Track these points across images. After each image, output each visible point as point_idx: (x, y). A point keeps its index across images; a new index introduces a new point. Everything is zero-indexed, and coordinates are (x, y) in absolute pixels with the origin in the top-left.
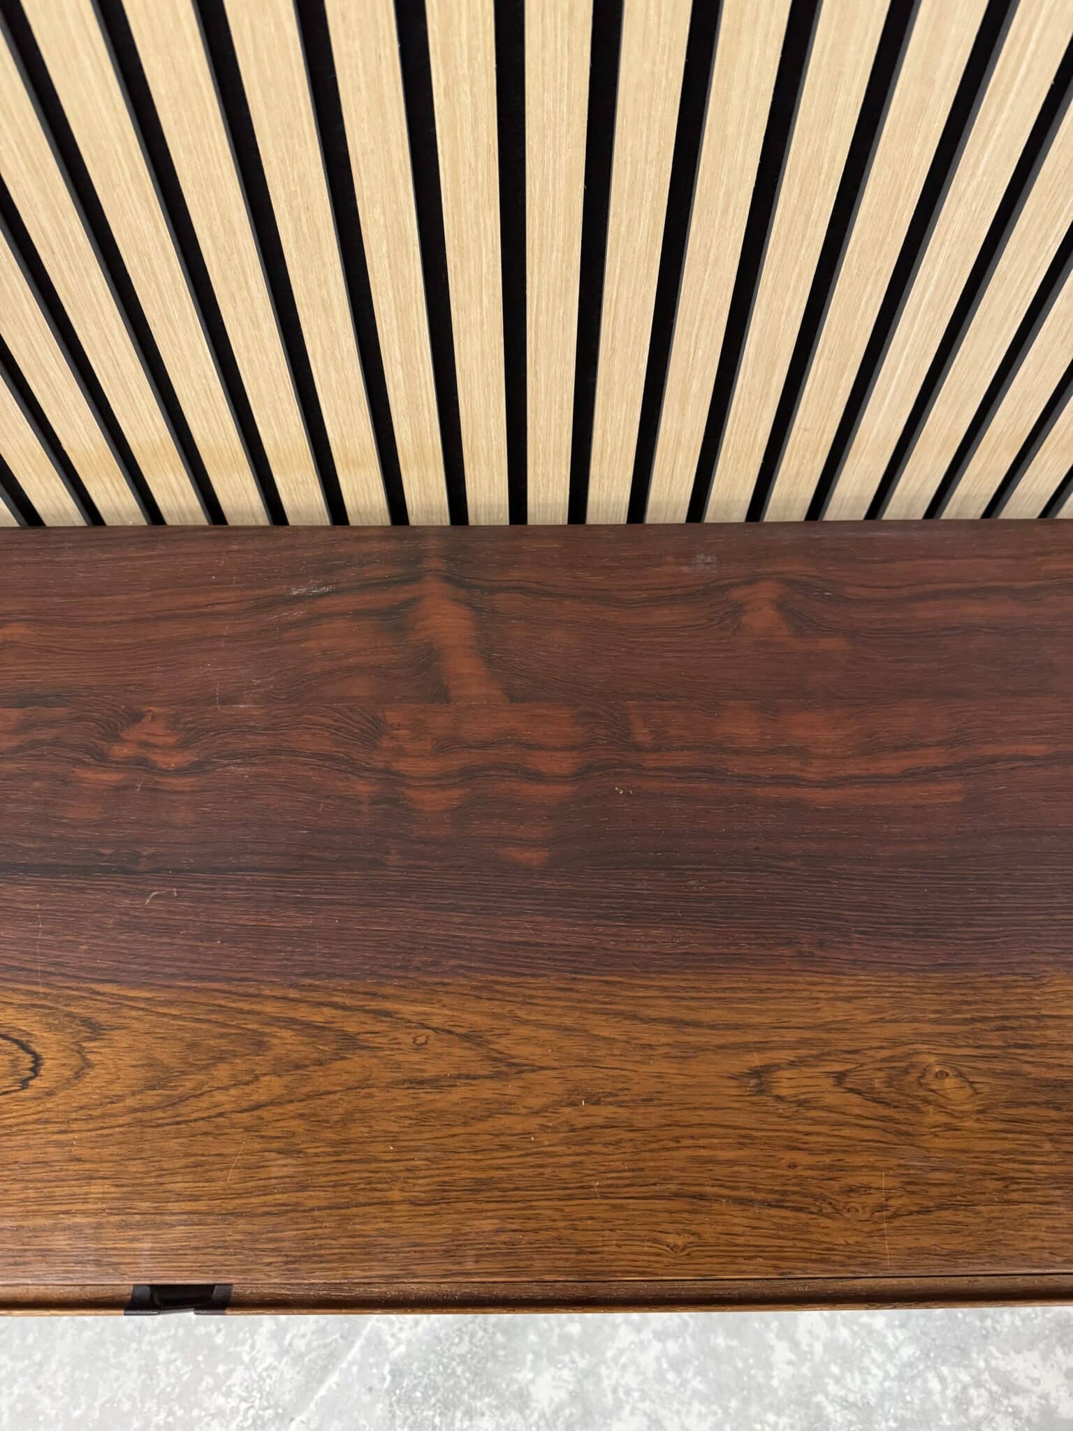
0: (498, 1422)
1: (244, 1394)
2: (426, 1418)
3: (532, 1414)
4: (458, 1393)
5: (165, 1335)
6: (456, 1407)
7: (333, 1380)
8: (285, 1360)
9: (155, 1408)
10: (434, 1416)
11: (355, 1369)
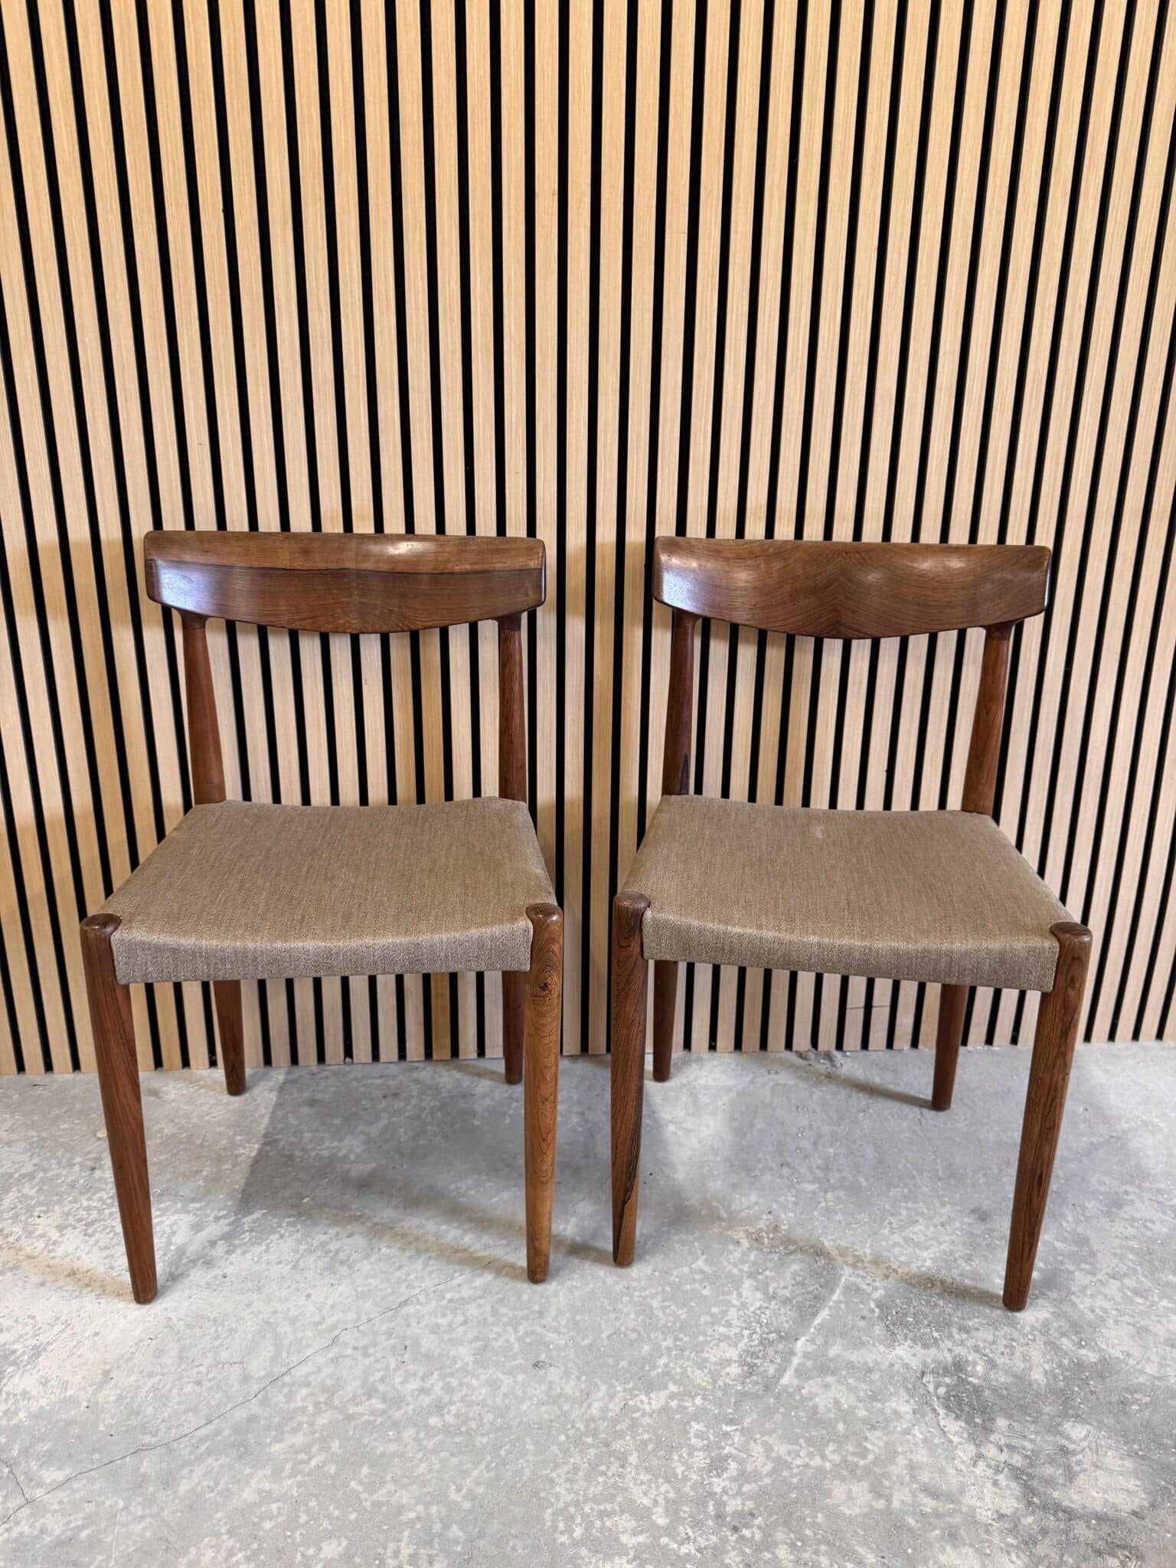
0: (994, 1334)
1: (743, 1325)
2: (925, 1334)
3: (1023, 1327)
4: (947, 1317)
5: (654, 1291)
6: (948, 1325)
7: (824, 1314)
8: (773, 1302)
9: (661, 1336)
10: (931, 1332)
11: (843, 1306)
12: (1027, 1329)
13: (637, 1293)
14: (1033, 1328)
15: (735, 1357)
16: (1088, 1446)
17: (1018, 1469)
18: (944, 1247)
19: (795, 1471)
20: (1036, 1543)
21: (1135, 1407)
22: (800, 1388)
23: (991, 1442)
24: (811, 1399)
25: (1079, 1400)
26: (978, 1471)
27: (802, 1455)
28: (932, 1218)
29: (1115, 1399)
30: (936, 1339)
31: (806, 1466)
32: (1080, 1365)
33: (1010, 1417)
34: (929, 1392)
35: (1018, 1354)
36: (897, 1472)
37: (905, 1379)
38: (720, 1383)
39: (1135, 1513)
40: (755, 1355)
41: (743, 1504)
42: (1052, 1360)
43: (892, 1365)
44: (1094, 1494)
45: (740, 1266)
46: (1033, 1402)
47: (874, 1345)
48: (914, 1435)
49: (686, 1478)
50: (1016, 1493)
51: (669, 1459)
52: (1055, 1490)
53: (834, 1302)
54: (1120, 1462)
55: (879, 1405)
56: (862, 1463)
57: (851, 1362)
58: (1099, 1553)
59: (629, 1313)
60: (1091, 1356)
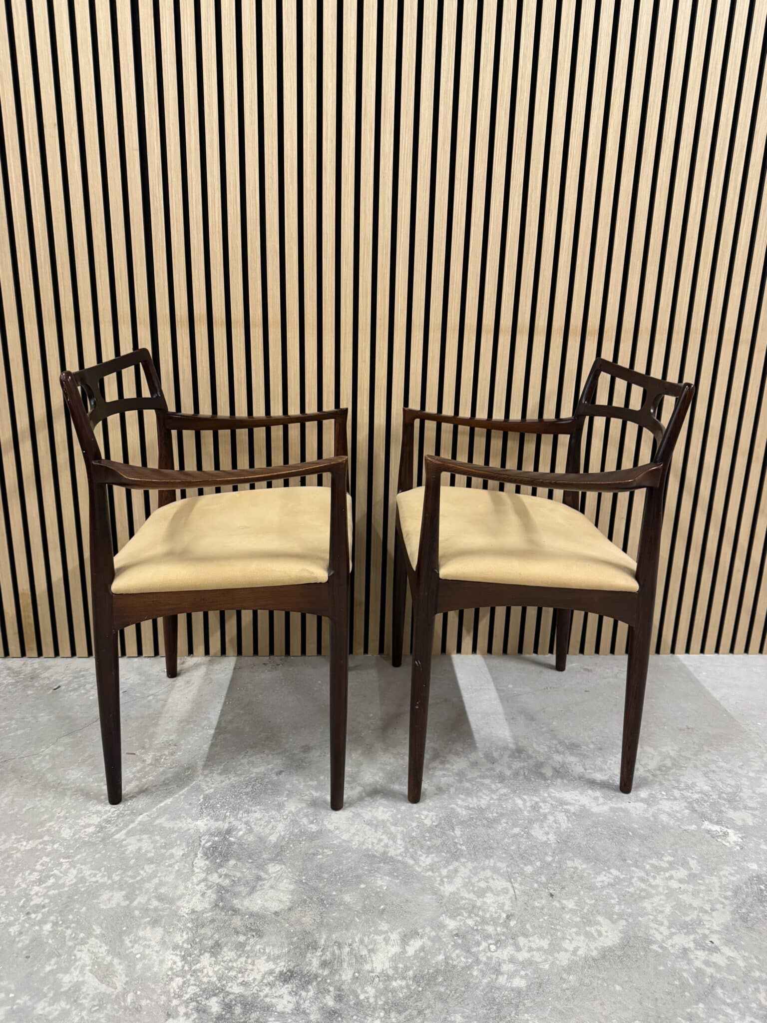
12: (287, 812)
13: (62, 787)
14: (291, 812)
15: (96, 823)
16: (275, 877)
17: (223, 887)
18: (270, 767)
19: (87, 884)
20: (203, 927)
21: (320, 857)
22: (124, 840)
23: (217, 872)
24: (126, 846)
25: (288, 852)
26: (198, 888)
27: (97, 876)
28: (274, 750)
29: (311, 851)
30: (226, 817)
31: (97, 882)
32: (302, 833)
33: (239, 860)
34: (200, 845)
35: (270, 826)
36: (148, 887)
37: (191, 837)
38: (77, 836)
39: (276, 913)
40: (108, 821)
41: (43, 901)
42: (288, 830)
43: (189, 829)
44: (259, 902)
45: (136, 774)
46: (260, 852)
47: (186, 819)
48: (174, 867)
49: (19, 886)
50: (212, 900)
51: (15, 876)
52: (236, 899)
53: (180, 795)
54: (287, 886)
55: (165, 851)
56: (130, 881)
57: (162, 829)
58: (237, 933)
59: (49, 797)
60: (314, 828)
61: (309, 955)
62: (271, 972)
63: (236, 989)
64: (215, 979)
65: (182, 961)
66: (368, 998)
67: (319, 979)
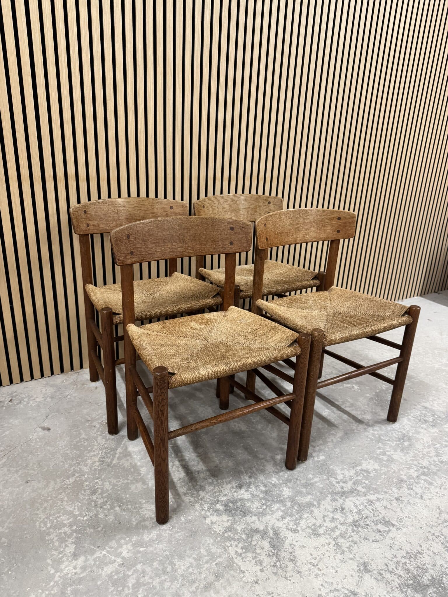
15: (97, 460)
19: (119, 486)
22: (119, 463)
24: (123, 465)
27: (121, 481)
31: (123, 483)
38: (93, 469)
40: (104, 458)
41: (103, 500)
45: (97, 433)
49: (84, 499)
51: (78, 495)
59: (59, 457)
61: (242, 476)
62: (232, 488)
63: (224, 499)
64: (212, 498)
65: (192, 497)
66: (275, 482)
67: (253, 483)
